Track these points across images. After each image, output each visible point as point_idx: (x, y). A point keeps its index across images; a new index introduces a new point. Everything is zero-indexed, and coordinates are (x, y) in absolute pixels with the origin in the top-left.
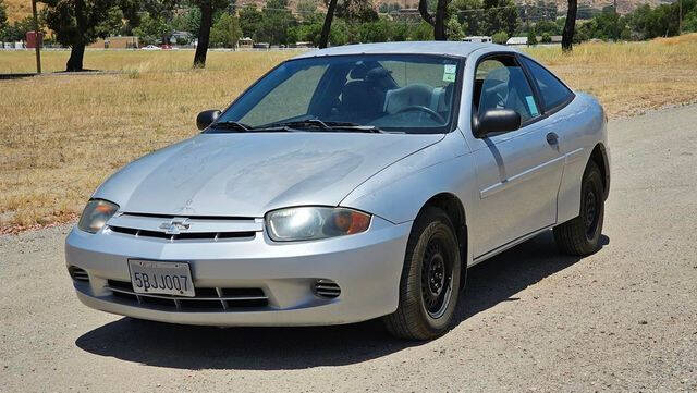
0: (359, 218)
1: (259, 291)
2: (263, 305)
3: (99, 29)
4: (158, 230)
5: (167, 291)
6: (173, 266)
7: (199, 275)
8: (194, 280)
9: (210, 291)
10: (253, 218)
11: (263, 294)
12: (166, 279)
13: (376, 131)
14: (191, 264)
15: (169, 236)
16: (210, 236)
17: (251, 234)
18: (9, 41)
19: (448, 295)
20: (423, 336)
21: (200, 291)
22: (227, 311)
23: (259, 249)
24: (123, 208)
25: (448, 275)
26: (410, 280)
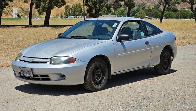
0: (73, 60)
1: (48, 76)
2: (49, 79)
3: (100, 13)
4: (27, 60)
5: (27, 75)
6: (28, 69)
7: (34, 72)
8: (32, 72)
9: (37, 76)
10: (48, 59)
11: (49, 77)
12: (27, 72)
13: (90, 39)
14: (32, 69)
15: (29, 62)
16: (37, 62)
17: (46, 62)
18: (83, 16)
19: (103, 81)
20: (93, 90)
21: (34, 75)
22: (41, 80)
23: (48, 66)
24: (23, 55)
25: (103, 76)
26: (88, 76)
